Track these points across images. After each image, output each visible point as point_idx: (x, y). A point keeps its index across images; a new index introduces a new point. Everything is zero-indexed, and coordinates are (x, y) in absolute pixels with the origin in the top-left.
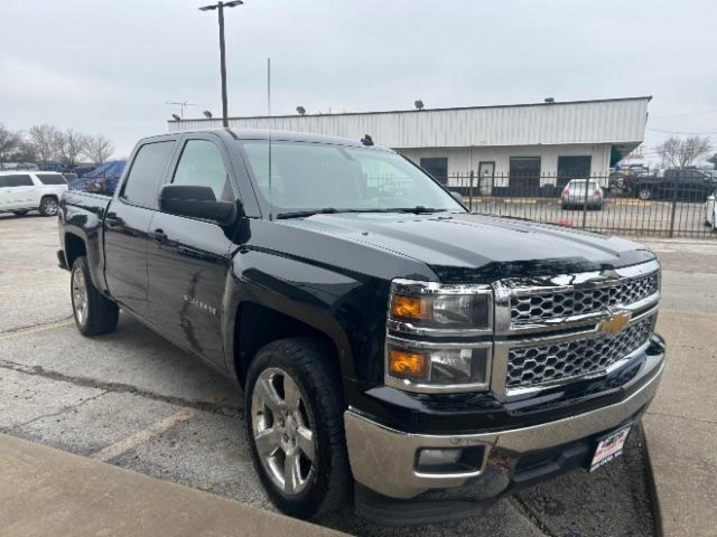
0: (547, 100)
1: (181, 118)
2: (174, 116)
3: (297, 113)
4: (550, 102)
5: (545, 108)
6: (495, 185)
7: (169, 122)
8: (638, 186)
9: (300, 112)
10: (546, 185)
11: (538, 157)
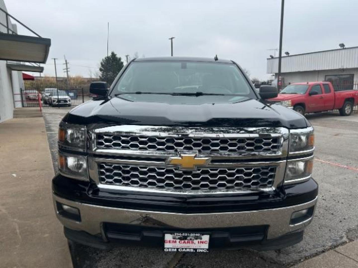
1: (274, 57)
2: (271, 56)
3: (340, 48)
7: (268, 59)
9: (341, 47)
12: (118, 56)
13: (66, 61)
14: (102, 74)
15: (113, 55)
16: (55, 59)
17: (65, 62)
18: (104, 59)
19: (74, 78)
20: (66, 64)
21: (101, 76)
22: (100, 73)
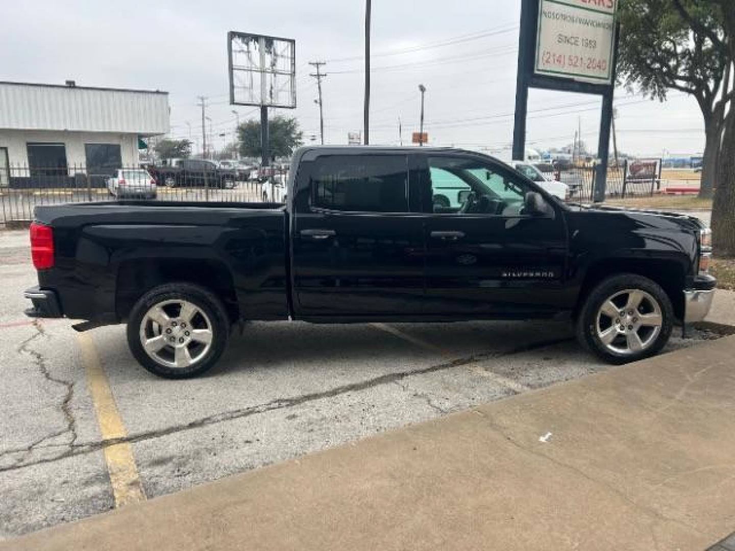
0: (68, 82)
4: (71, 85)
5: (66, 91)
6: (12, 176)
8: (163, 175)
10: (77, 175)
11: (63, 144)
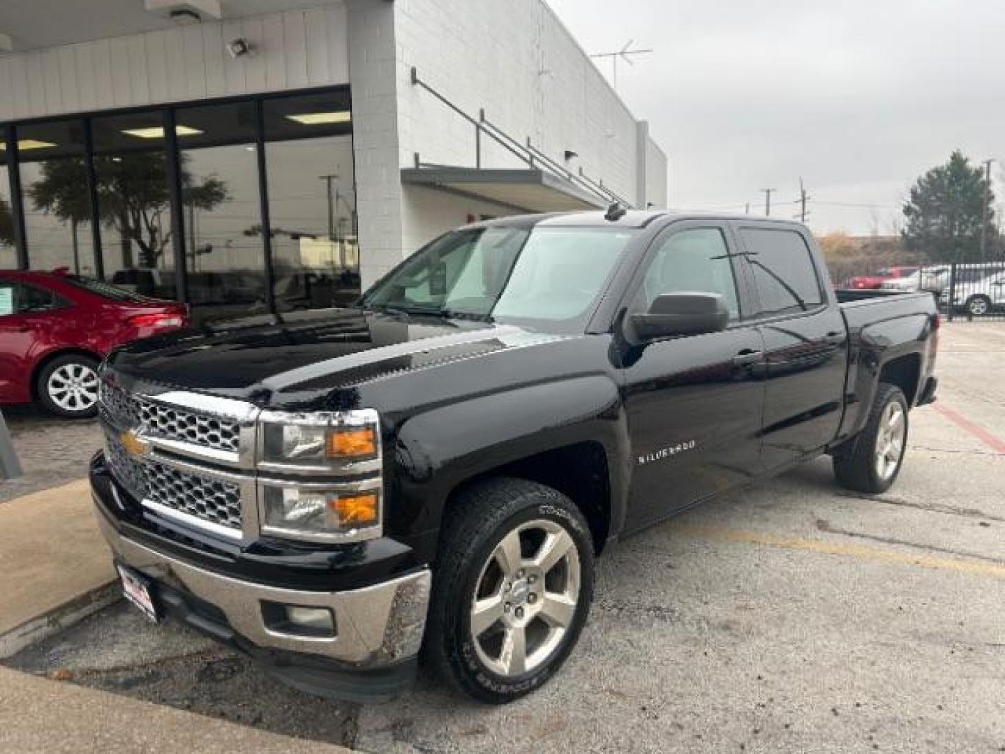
12: (973, 164)
13: (803, 193)
14: (909, 223)
15: (958, 162)
16: (768, 191)
17: (800, 198)
18: (924, 176)
19: (824, 239)
20: (804, 201)
21: (906, 229)
22: (904, 222)
